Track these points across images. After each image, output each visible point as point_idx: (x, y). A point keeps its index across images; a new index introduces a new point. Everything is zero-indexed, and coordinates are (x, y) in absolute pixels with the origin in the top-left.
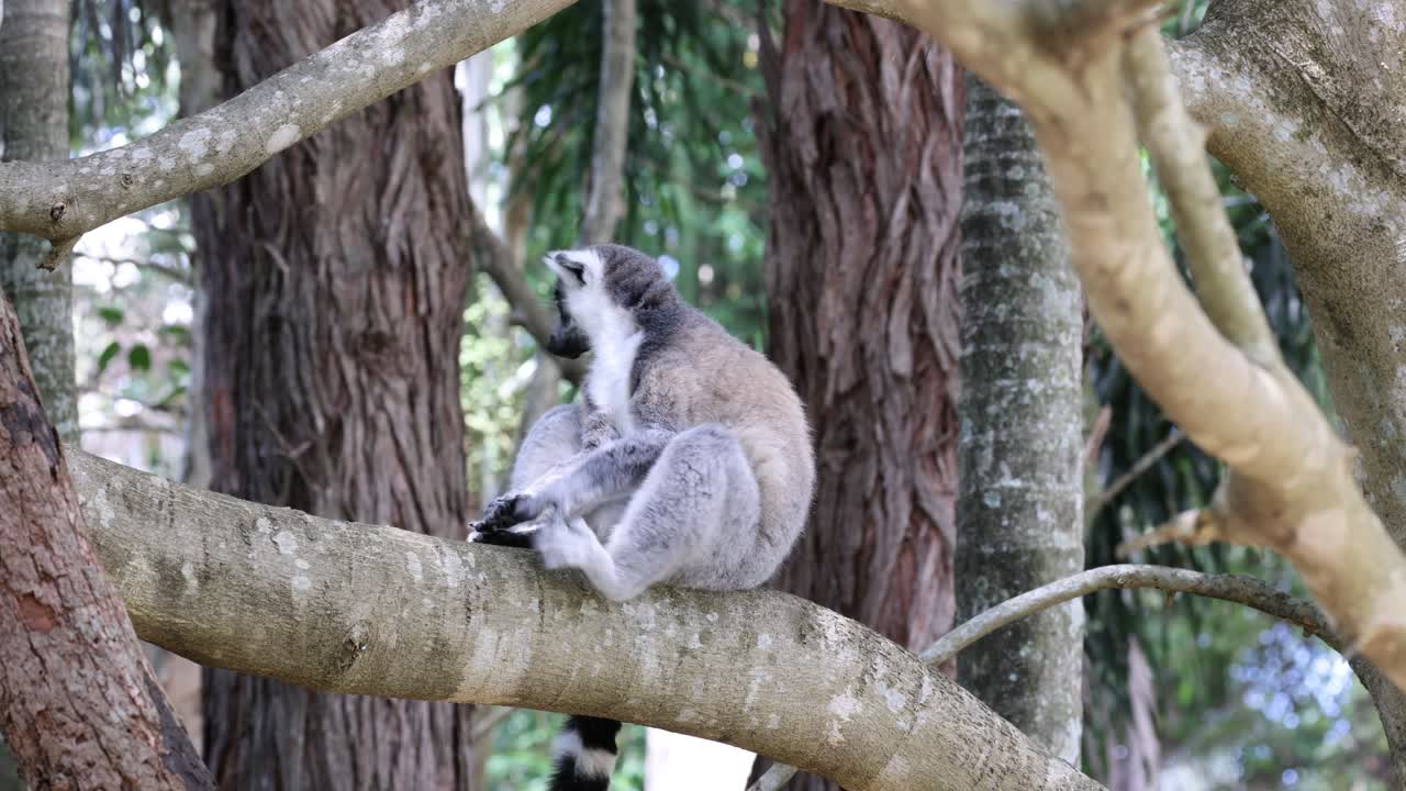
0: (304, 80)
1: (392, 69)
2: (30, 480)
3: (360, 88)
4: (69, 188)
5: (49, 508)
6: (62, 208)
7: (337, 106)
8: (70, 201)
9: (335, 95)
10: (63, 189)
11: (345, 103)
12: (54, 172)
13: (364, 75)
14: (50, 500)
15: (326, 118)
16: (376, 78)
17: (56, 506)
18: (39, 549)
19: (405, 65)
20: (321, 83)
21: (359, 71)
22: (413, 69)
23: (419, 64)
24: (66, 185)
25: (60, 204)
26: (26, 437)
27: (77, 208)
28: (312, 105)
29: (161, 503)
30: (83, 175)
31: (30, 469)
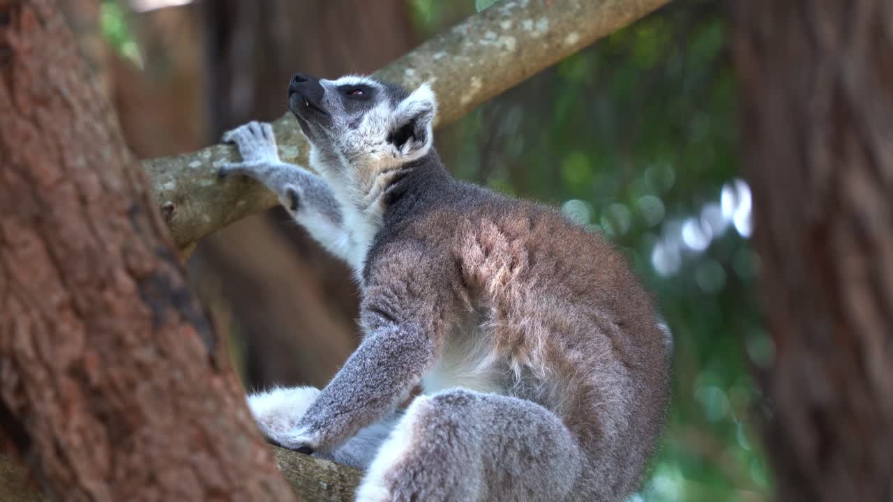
0: (438, 56)
1: (536, 41)
2: (184, 369)
3: (501, 64)
4: (178, 184)
5: (210, 405)
6: (171, 208)
7: (477, 84)
8: (180, 200)
9: (473, 72)
10: (170, 186)
11: (485, 81)
12: (158, 169)
13: (504, 48)
14: (211, 393)
15: (465, 99)
16: (518, 52)
17: (221, 403)
18: (201, 458)
19: (549, 37)
20: (457, 58)
21: (498, 44)
22: (559, 41)
23: (565, 35)
24: (174, 181)
25: (169, 203)
26: (172, 316)
27: (188, 207)
28: (448, 83)
29: (329, 488)
30: (193, 170)
31: (180, 353)
